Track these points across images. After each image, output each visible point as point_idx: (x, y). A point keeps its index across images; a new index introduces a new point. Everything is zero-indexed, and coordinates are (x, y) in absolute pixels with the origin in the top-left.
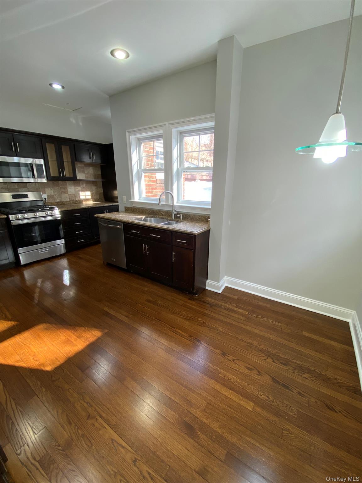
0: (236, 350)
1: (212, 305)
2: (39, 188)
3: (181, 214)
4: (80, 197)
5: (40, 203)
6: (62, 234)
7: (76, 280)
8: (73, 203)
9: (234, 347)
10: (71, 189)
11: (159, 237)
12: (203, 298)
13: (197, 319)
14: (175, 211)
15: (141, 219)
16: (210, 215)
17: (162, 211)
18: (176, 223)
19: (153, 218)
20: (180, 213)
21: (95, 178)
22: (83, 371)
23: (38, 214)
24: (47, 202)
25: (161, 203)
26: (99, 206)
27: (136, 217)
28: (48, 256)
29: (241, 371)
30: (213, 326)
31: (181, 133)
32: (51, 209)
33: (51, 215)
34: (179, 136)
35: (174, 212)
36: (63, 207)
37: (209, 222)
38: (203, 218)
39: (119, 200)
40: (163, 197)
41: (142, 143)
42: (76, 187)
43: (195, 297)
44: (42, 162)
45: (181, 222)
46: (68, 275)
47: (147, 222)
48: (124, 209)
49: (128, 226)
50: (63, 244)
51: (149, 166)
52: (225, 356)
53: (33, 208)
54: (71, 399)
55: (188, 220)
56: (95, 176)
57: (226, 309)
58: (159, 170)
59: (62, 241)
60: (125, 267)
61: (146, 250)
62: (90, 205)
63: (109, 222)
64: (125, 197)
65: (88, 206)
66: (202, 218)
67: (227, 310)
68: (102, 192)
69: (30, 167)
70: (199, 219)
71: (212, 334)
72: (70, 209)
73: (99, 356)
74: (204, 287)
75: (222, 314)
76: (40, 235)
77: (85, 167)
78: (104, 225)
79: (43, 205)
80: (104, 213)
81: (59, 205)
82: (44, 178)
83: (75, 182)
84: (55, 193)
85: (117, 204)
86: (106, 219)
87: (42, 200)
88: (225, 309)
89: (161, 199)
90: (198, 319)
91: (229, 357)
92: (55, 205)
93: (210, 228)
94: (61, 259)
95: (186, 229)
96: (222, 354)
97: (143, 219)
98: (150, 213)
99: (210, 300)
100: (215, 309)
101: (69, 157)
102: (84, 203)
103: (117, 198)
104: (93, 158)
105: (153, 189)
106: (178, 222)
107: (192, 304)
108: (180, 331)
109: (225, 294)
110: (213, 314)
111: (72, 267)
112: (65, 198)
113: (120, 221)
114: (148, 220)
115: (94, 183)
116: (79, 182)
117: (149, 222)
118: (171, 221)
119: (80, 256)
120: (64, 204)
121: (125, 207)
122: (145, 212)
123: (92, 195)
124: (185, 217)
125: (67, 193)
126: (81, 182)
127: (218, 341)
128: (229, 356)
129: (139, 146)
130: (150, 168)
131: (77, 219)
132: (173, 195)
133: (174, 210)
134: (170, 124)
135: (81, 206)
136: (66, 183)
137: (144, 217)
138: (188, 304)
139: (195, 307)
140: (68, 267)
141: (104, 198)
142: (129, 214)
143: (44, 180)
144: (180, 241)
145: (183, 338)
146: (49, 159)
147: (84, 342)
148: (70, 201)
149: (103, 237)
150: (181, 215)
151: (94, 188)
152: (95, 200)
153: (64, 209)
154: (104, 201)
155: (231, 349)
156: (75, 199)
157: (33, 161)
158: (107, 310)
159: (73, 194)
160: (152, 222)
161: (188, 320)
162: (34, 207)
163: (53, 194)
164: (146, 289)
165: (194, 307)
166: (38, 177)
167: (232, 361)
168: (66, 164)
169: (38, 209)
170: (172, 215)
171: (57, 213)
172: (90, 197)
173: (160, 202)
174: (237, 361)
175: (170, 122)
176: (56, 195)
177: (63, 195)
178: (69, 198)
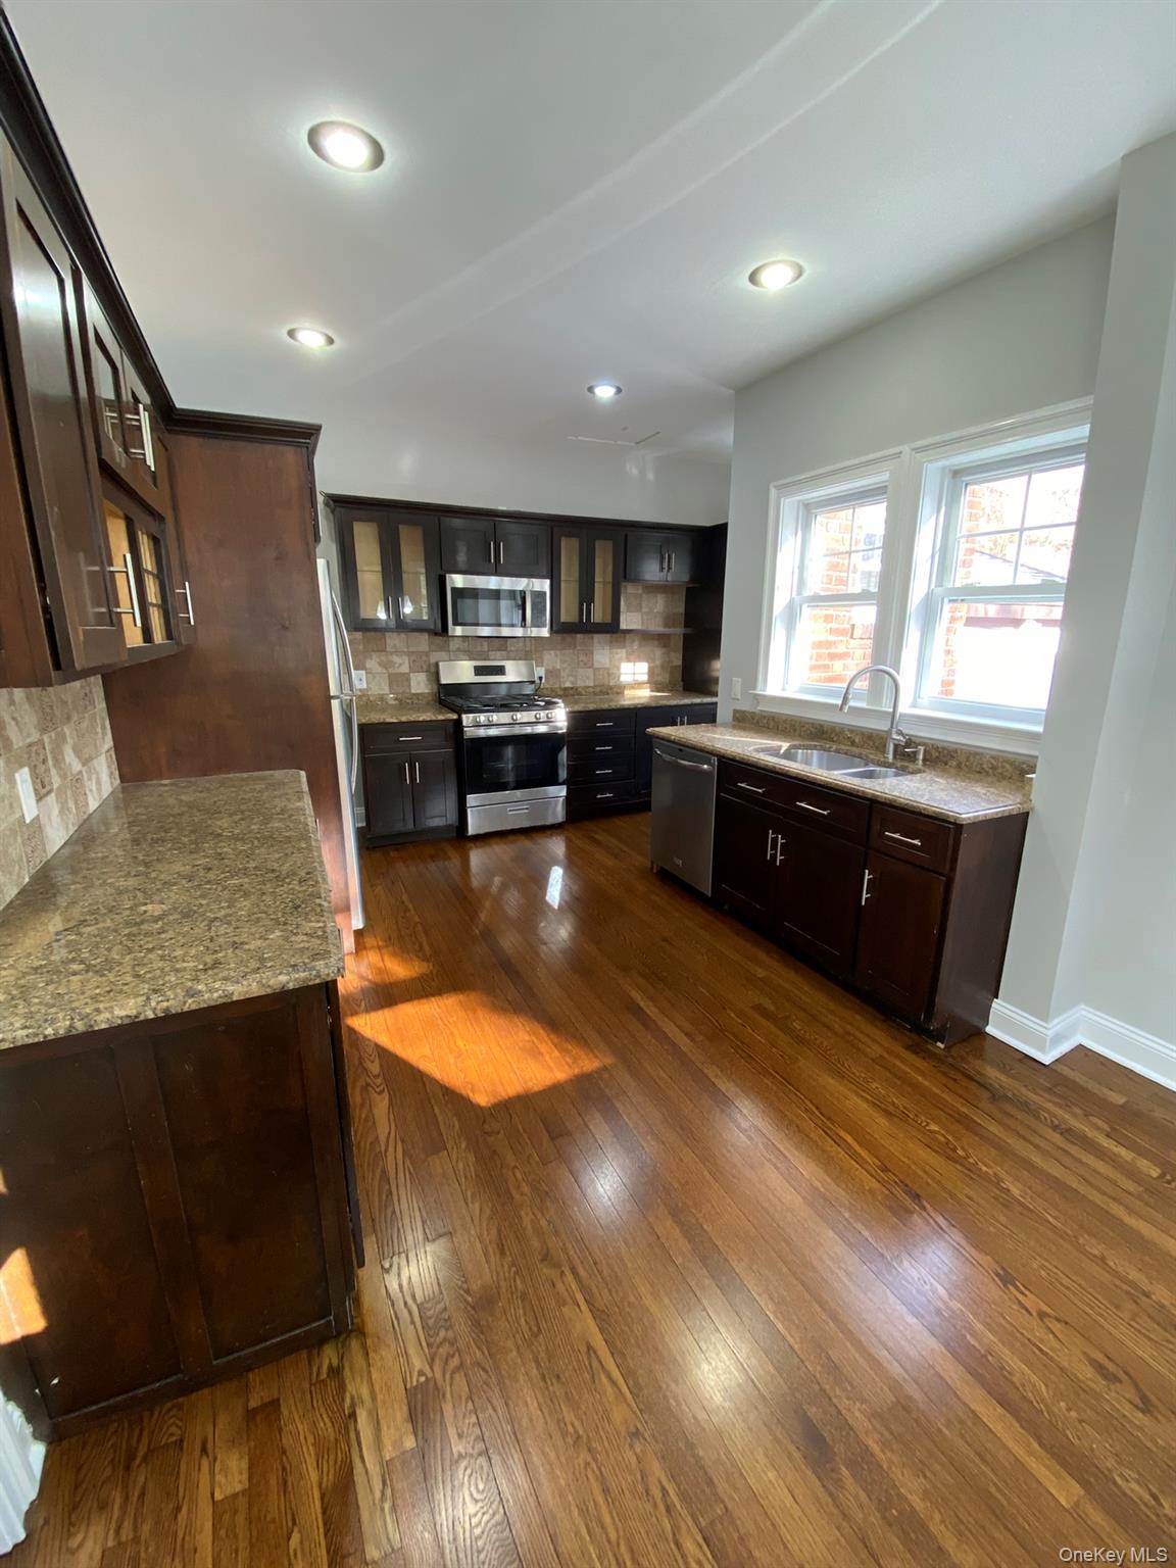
0: (1064, 1286)
1: (995, 1097)
2: (531, 651)
3: (919, 744)
4: (619, 677)
5: (529, 690)
6: (563, 774)
7: (577, 899)
8: (602, 692)
9: (1056, 1270)
10: (602, 653)
11: (825, 813)
12: (963, 1059)
13: (924, 1124)
14: (899, 734)
15: (775, 752)
16: (1036, 757)
17: (852, 731)
18: (896, 775)
19: (815, 752)
20: (918, 741)
21: (666, 625)
22: (553, 1139)
23: (521, 716)
24: (542, 686)
25: (852, 703)
26: (665, 702)
27: (761, 744)
28: (525, 824)
29: (1066, 1365)
30: (984, 1168)
31: (956, 473)
32: (549, 705)
33: (545, 719)
34: (946, 484)
35: (895, 736)
36: (576, 703)
37: (1031, 786)
38: (1008, 766)
39: (721, 688)
40: (862, 685)
41: (816, 516)
42: (615, 650)
43: (929, 1047)
44: (545, 585)
45: (919, 771)
46: (560, 880)
47: (796, 761)
48: (729, 717)
49: (732, 769)
50: (561, 799)
51: (830, 584)
52: (1011, 1287)
53: (513, 701)
54: (517, 1196)
55: (944, 770)
56: (669, 621)
57: (1057, 1126)
58: (863, 597)
59: (560, 791)
60: (707, 889)
61: (776, 848)
62: (642, 701)
63: (681, 750)
64: (740, 680)
65: (636, 702)
66: (1003, 767)
67: (1061, 1134)
68: (680, 663)
69: (520, 599)
70: (994, 768)
71: (972, 1193)
72: (592, 707)
73: (597, 1115)
74: (976, 1022)
75: (1037, 1140)
76: (516, 768)
77: (644, 595)
78: (667, 757)
79: (534, 695)
80: (674, 724)
81: (568, 694)
82: (545, 626)
83: (614, 635)
84: (565, 665)
85: (714, 700)
86: (673, 742)
87: (533, 682)
88: (1055, 1128)
89: (851, 691)
90: (928, 1124)
91: (1026, 1296)
92: (559, 697)
93: (1032, 809)
94: (551, 835)
95: (926, 797)
96: (998, 1275)
97: (782, 751)
98: (811, 733)
99: (992, 1074)
100: (1006, 1113)
101: (610, 568)
102: (628, 693)
103: (716, 681)
104: (669, 568)
105: (833, 656)
106: (903, 771)
107: (913, 1066)
108: (850, 1139)
109: (1066, 1071)
110: (994, 1128)
111: (572, 864)
112: (585, 679)
113: (713, 750)
114: (799, 756)
115: (662, 639)
116: (625, 638)
117: (801, 763)
118: (879, 765)
119: (597, 837)
120: (580, 694)
121: (736, 712)
122: (795, 730)
123: (651, 672)
124: (937, 757)
125: (591, 667)
126: (628, 636)
127: (991, 1224)
128: (1027, 1292)
129: (807, 526)
130: (835, 593)
131: (604, 737)
132: (899, 678)
133: (894, 730)
134: (917, 450)
135: (617, 701)
136: (592, 638)
137: (785, 746)
138: (898, 1063)
139: (926, 1083)
140: (565, 861)
141: (683, 680)
142: (742, 734)
143: (545, 632)
144: (897, 836)
145: (857, 1163)
146: (563, 578)
147: (570, 1066)
148: (595, 686)
149: (662, 792)
150: (922, 748)
151: (658, 652)
152: (657, 686)
153: (578, 708)
154: (681, 689)
155: (1043, 1273)
156: (606, 683)
157: (528, 584)
158: (639, 998)
159: (605, 669)
160: (811, 765)
161: (888, 1114)
162: (514, 697)
163: (558, 667)
164: (761, 973)
165: (920, 1079)
166: (534, 625)
167: (1034, 1314)
168: (598, 588)
169: (521, 704)
170: (885, 746)
171: (559, 718)
172: (645, 678)
173: (845, 700)
174: (1059, 1325)
175: (919, 444)
176: (564, 669)
177: (581, 671)
178: (594, 680)
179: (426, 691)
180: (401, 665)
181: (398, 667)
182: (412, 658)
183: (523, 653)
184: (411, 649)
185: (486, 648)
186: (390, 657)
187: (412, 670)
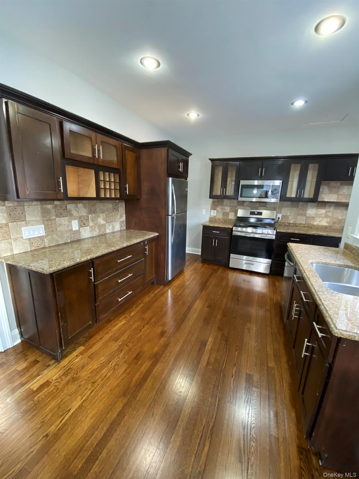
2: (277, 208)
10: (312, 211)
24: (279, 221)
33: (266, 233)
42: (319, 210)
44: (279, 183)
48: (343, 246)
54: (110, 364)
83: (315, 203)
84: (291, 214)
87: (275, 219)
112: (301, 220)
116: (321, 204)
120: (296, 226)
121: (345, 244)
125: (305, 216)
126: (327, 204)
136: (308, 204)
148: (305, 224)
156: (311, 223)
159: (312, 217)
163: (288, 215)
176: (291, 216)
177: (299, 217)
178: (306, 221)
179: (234, 218)
180: (227, 209)
181: (226, 210)
182: (231, 208)
183: (273, 208)
184: (231, 205)
185: (258, 206)
186: (224, 207)
187: (230, 211)
